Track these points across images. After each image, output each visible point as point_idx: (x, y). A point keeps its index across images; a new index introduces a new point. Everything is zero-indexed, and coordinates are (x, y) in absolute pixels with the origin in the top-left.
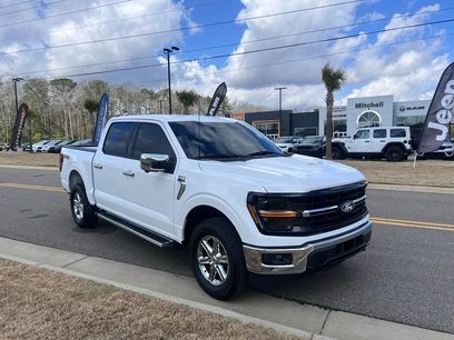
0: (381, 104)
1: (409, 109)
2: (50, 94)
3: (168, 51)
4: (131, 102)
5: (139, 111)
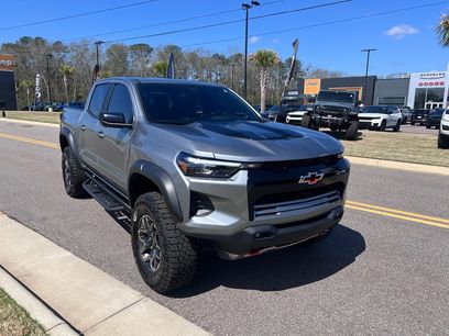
3: (247, 6)
4: (203, 67)
5: (210, 76)
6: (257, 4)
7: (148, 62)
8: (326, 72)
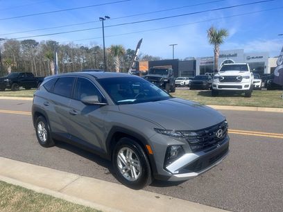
0: (235, 55)
1: (253, 58)
2: (21, 50)
3: (103, 19)
4: (74, 54)
5: (79, 60)
6: (108, 18)
7: (35, 51)
8: (151, 57)
